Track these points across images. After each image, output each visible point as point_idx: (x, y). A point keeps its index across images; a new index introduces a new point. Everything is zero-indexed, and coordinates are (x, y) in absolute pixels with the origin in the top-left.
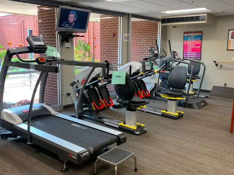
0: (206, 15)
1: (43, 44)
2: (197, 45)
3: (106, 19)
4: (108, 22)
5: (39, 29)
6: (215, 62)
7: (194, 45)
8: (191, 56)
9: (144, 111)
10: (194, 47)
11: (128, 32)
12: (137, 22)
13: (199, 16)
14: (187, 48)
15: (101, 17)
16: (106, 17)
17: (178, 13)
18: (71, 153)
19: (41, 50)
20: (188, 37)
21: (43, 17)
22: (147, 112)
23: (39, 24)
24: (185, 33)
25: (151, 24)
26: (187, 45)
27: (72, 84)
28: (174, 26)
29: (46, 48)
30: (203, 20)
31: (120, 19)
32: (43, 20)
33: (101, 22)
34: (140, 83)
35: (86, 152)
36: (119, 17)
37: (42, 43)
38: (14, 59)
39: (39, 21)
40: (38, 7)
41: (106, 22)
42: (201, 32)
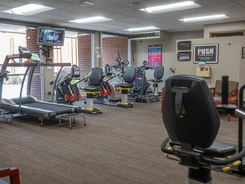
0: (159, 31)
1: (30, 52)
2: (158, 56)
3: (82, 36)
4: (84, 37)
5: (27, 44)
6: (171, 69)
7: (156, 56)
8: (154, 65)
9: (107, 105)
10: (157, 58)
11: (100, 46)
12: (108, 38)
13: (155, 33)
14: (151, 59)
15: (78, 34)
16: (82, 34)
17: (144, 30)
18: (44, 113)
19: (28, 56)
20: (152, 50)
21: (31, 35)
22: (109, 105)
23: (27, 40)
24: (149, 46)
25: (123, 39)
26: (151, 56)
27: (51, 83)
28: (141, 40)
29: (31, 55)
30: (157, 36)
31: (93, 36)
32: (31, 37)
33: (78, 38)
34: (105, 84)
35: (54, 113)
36: (92, 34)
37: (28, 52)
38: (11, 61)
39: (28, 38)
40: (26, 27)
41: (82, 38)
42: (161, 45)
